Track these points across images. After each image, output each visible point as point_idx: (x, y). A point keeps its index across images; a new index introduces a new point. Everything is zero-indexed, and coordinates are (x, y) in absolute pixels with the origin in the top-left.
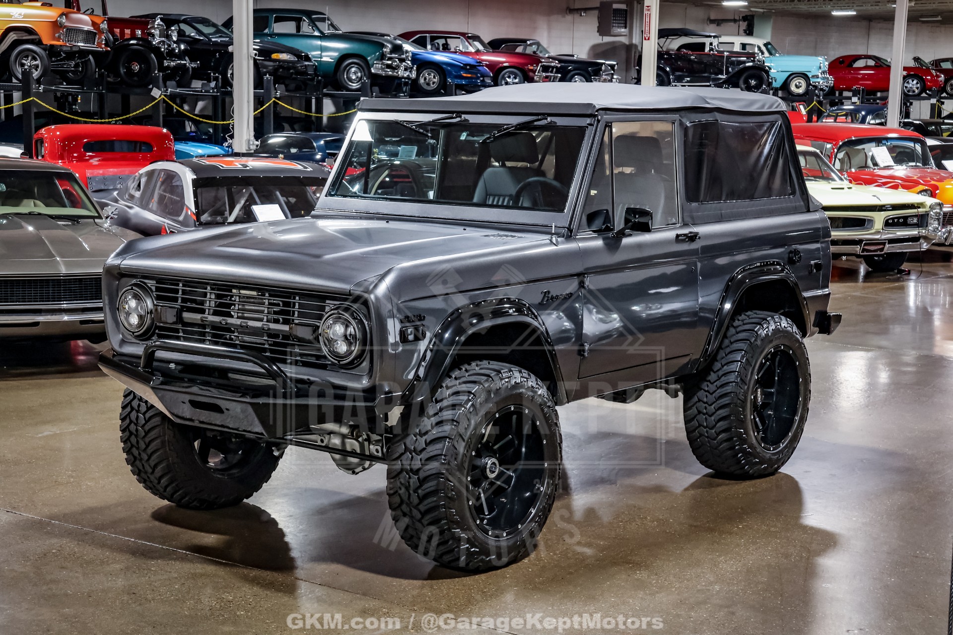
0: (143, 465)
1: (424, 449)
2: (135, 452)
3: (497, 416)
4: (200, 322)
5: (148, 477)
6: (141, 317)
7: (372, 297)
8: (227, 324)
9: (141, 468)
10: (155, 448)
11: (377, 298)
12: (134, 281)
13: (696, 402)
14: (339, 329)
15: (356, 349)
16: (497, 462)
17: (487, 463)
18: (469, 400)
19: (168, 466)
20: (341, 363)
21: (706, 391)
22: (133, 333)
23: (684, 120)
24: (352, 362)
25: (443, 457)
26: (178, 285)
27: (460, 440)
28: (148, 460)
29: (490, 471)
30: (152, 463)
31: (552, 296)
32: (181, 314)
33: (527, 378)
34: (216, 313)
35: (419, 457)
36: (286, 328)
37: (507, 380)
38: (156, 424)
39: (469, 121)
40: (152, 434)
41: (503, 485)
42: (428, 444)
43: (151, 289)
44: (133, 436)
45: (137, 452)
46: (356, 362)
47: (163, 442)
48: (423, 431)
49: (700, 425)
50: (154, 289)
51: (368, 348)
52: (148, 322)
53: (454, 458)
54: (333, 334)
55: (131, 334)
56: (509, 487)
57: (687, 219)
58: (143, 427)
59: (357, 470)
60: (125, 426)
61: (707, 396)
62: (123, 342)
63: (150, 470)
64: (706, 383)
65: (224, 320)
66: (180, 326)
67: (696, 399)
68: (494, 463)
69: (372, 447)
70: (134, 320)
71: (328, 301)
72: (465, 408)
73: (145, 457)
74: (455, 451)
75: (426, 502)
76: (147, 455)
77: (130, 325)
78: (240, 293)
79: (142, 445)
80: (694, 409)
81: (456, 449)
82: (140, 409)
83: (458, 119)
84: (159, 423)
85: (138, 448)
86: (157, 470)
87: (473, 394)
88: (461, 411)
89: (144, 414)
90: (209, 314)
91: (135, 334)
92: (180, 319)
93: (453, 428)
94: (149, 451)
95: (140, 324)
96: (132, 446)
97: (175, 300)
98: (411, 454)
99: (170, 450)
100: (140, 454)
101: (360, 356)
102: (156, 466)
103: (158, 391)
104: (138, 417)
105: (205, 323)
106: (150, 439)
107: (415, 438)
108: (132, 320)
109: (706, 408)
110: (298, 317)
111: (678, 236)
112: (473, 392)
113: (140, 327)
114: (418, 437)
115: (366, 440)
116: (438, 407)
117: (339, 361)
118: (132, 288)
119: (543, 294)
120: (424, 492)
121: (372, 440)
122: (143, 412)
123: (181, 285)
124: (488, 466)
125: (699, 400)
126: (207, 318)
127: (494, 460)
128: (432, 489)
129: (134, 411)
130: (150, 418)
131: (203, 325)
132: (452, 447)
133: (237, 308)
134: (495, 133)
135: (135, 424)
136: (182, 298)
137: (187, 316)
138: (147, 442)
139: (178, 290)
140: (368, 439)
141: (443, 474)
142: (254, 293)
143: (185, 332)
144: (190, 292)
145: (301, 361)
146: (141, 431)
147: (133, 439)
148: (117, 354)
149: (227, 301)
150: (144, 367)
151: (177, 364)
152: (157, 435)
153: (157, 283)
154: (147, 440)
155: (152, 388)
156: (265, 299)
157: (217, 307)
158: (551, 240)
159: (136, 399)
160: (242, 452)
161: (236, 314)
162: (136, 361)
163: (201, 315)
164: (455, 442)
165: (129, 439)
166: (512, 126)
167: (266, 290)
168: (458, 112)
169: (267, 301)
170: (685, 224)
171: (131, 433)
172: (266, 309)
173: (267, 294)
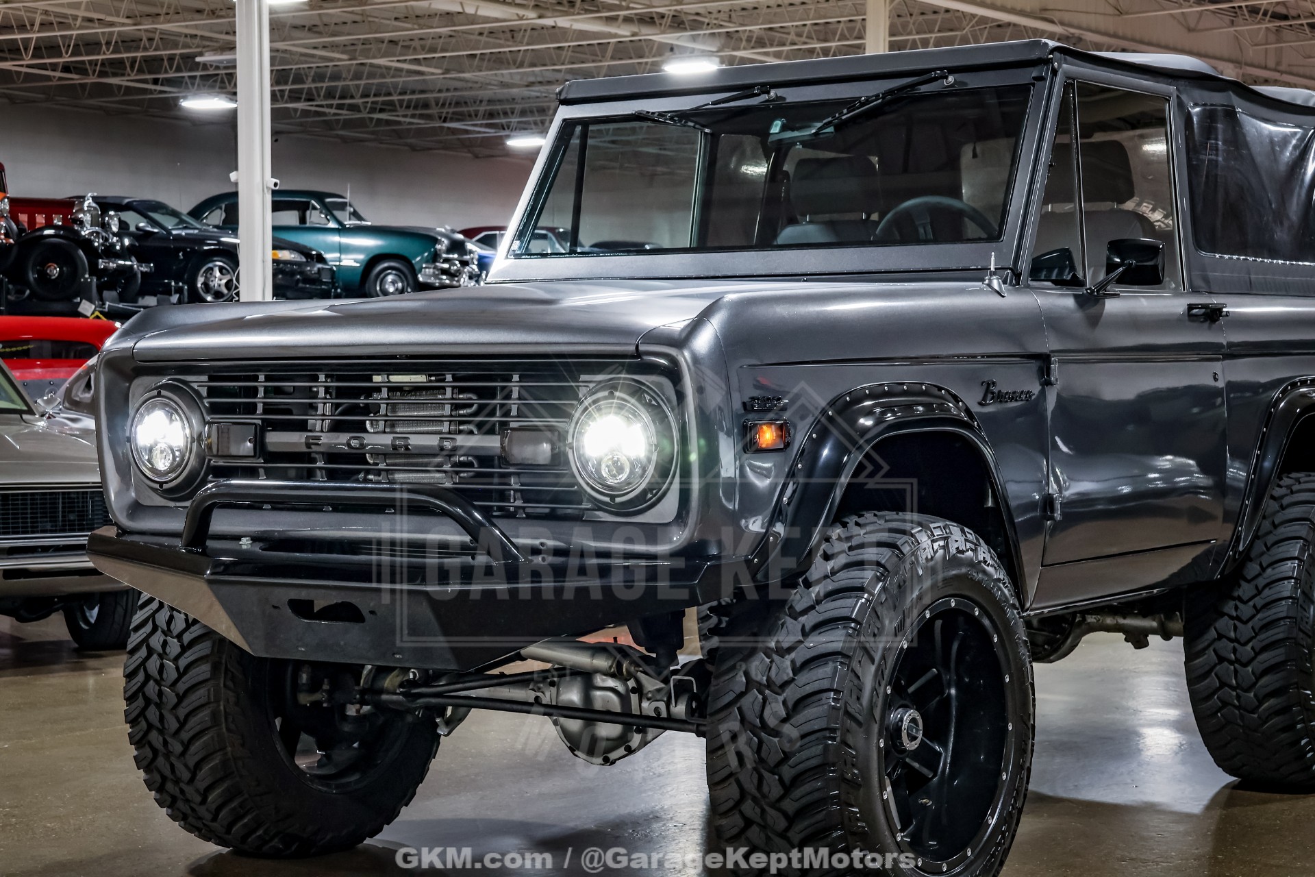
0: (172, 766)
1: (790, 681)
2: (154, 737)
3: (928, 616)
4: (304, 449)
5: (182, 791)
6: (176, 453)
7: (687, 354)
8: (363, 446)
9: (167, 772)
10: (198, 729)
11: (696, 359)
12: (165, 380)
13: (1215, 640)
15: (649, 471)
16: (919, 718)
17: (901, 720)
18: (876, 579)
19: (224, 763)
20: (618, 500)
21: (1232, 618)
22: (161, 484)
23: (1184, 98)
24: (640, 498)
25: (832, 694)
26: (256, 379)
27: (865, 659)
28: (183, 754)
29: (909, 735)
30: (192, 761)
31: (1000, 391)
32: (263, 437)
33: (975, 545)
34: (337, 427)
35: (781, 698)
36: (492, 442)
37: (942, 543)
38: (201, 678)
39: (784, 99)
40: (194, 699)
41: (925, 771)
42: (797, 670)
43: (197, 393)
45: (161, 739)
46: (649, 496)
47: (214, 715)
48: (785, 645)
49: (1223, 684)
50: (204, 392)
51: (676, 468)
52: (192, 461)
53: (854, 697)
55: (157, 486)
56: (934, 776)
57: (1199, 283)
58: (173, 685)
59: (612, 756)
60: (135, 688)
61: (1235, 628)
62: (137, 508)
63: (186, 775)
64: (1232, 603)
65: (355, 438)
66: (259, 462)
67: (1212, 634)
68: (913, 720)
69: (645, 704)
70: (163, 458)
71: (583, 377)
72: (871, 594)
73: (177, 747)
74: (856, 682)
75: (798, 792)
76: (182, 743)
77: (153, 468)
78: (389, 382)
79: (173, 725)
80: (1211, 652)
81: (858, 678)
82: (168, 650)
84: (208, 675)
85: (161, 732)
86: (200, 775)
87: (883, 566)
88: (863, 600)
89: (176, 660)
90: (322, 431)
91: (165, 486)
92: (260, 447)
93: (850, 635)
94: (185, 736)
95: (174, 469)
96: (150, 726)
97: (251, 409)
98: (761, 692)
99: (228, 730)
100: (165, 743)
101: (660, 481)
102: (198, 766)
103: (220, 588)
104: (162, 666)
105: (314, 448)
106: (187, 711)
107: (768, 661)
109: (1235, 651)
110: (518, 416)
111: (1191, 307)
112: (883, 562)
113: (175, 471)
114: (775, 657)
115: (634, 690)
116: (813, 596)
117: (612, 497)
118: (159, 393)
119: (985, 386)
120: (793, 772)
121: (645, 690)
122: (173, 655)
123: (262, 378)
124: (905, 724)
125: (1221, 636)
126: (319, 438)
127: (912, 713)
128: (814, 762)
129: (155, 656)
130: (188, 667)
131: (309, 453)
132: (850, 675)
133: (383, 411)
134: (841, 114)
135: (156, 681)
136: (265, 404)
137: (276, 439)
138: (182, 718)
139: (255, 390)
140: (639, 690)
141: (834, 730)
142: (420, 379)
143: (270, 474)
144: (279, 392)
145: (524, 508)
146: (170, 696)
147: (152, 714)
148: (124, 531)
149: (362, 401)
150: (188, 544)
151: (255, 538)
152: (202, 701)
153: (211, 379)
154: (182, 712)
155: (210, 582)
156: (444, 388)
157: (340, 414)
158: (989, 285)
159: (159, 632)
160: (359, 745)
161: (382, 424)
162: (166, 541)
163: (305, 434)
164: (855, 664)
165: (142, 713)
166: (877, 96)
167: (448, 367)
168: (763, 85)
169: (449, 391)
170: (1195, 291)
171: (148, 701)
172: (448, 407)
173: (449, 377)
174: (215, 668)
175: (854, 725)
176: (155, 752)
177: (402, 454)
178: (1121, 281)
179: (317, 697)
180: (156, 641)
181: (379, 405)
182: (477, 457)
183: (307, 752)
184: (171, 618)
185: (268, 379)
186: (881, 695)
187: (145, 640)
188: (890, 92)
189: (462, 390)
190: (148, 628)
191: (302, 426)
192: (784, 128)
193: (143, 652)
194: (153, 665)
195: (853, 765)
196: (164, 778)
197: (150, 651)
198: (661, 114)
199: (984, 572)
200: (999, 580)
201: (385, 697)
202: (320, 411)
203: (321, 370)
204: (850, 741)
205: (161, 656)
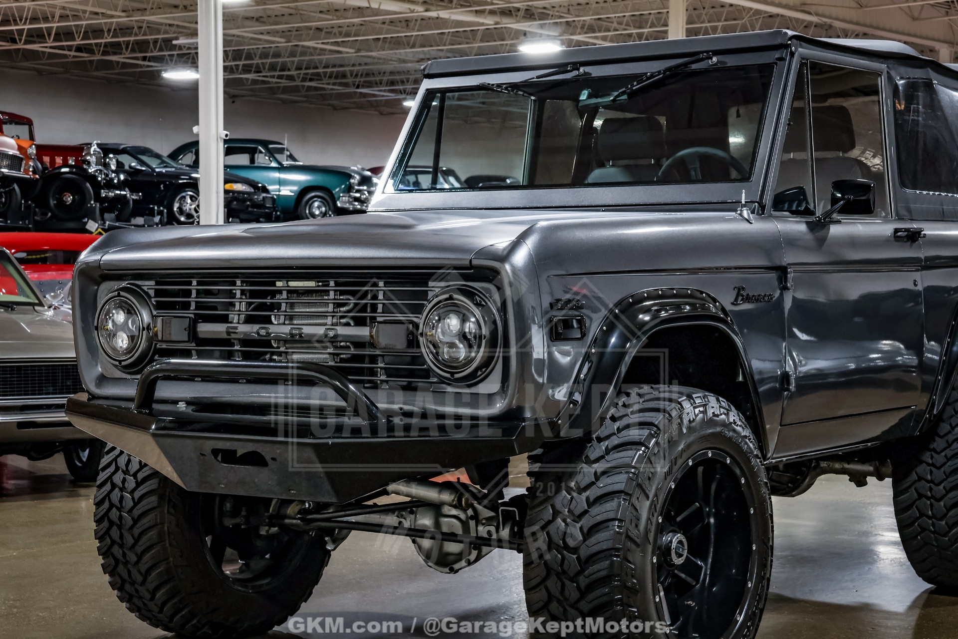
0: (129, 572)
1: (585, 512)
2: (116, 550)
3: (690, 464)
4: (225, 336)
5: (137, 591)
6: (132, 338)
7: (508, 267)
8: (268, 334)
9: (125, 575)
10: (148, 544)
11: (514, 269)
12: (124, 284)
13: (915, 481)
14: (453, 322)
15: (480, 355)
16: (684, 540)
17: (671, 542)
18: (651, 436)
19: (168, 569)
20: (457, 376)
21: (928, 464)
22: (120, 362)
23: (893, 73)
24: (473, 375)
25: (617, 523)
26: (190, 283)
27: (642, 497)
28: (137, 563)
29: (676, 553)
30: (143, 568)
31: (748, 295)
32: (195, 327)
33: (728, 410)
34: (249, 320)
35: (578, 525)
36: (363, 332)
37: (701, 409)
38: (150, 506)
39: (590, 74)
40: (145, 522)
41: (689, 580)
42: (591, 503)
43: (147, 293)
44: (115, 528)
45: (121, 552)
46: (479, 373)
47: (160, 534)
48: (582, 485)
49: (922, 515)
50: (152, 293)
51: (499, 352)
52: (143, 345)
53: (634, 524)
54: (443, 333)
55: (117, 363)
56: (697, 583)
57: (903, 212)
58: (130, 511)
59: (456, 567)
60: (102, 513)
61: (931, 472)
62: (102, 379)
63: (139, 579)
64: (928, 454)
65: (263, 328)
66: (192, 346)
67: (914, 476)
68: (680, 542)
69: (480, 528)
70: (122, 341)
71: (431, 284)
72: (647, 447)
73: (133, 558)
74: (635, 514)
75: (591, 596)
76: (136, 555)
77: (114, 349)
78: (288, 286)
79: (129, 541)
80: (913, 490)
81: (637, 510)
82: (126, 485)
83: (575, 73)
84: (155, 504)
85: (121, 546)
86: (150, 578)
87: (656, 426)
88: (641, 452)
89: (132, 492)
90: (239, 323)
91: (123, 363)
92: (193, 335)
93: (631, 478)
94: (139, 549)
95: (129, 350)
96: (113, 542)
97: (186, 306)
99: (171, 545)
100: (124, 555)
101: (487, 362)
102: (149, 571)
103: (161, 440)
104: (122, 497)
105: (233, 336)
106: (140, 530)
107: (569, 497)
108: (120, 341)
109: (930, 489)
110: (383, 313)
111: (896, 231)
112: (656, 423)
113: (130, 352)
114: (575, 494)
115: (472, 518)
116: (604, 448)
117: (452, 374)
118: (119, 293)
119: (736, 290)
120: (587, 581)
121: (481, 518)
122: (129, 490)
123: (194, 283)
124: (674, 545)
125: (920, 479)
126: (236, 328)
127: (679, 536)
128: (603, 574)
129: (117, 489)
130: (141, 498)
131: (230, 339)
132: (630, 507)
133: (283, 308)
134: (633, 85)
135: (118, 509)
136: (196, 302)
137: (205, 329)
138: (136, 535)
139: (190, 291)
140: (476, 517)
141: (618, 550)
142: (311, 284)
143: (200, 355)
144: (209, 293)
145: (387, 382)
146: (128, 519)
147: (115, 532)
148: (93, 397)
149: (268, 301)
150: (140, 407)
151: (188, 403)
152: (152, 523)
153: (157, 283)
154: (136, 531)
155: (154, 435)
156: (328, 291)
157: (253, 310)
158: (741, 215)
159: (120, 472)
160: (270, 556)
161: (282, 318)
162: (123, 404)
163: (226, 325)
164: (634, 500)
165: (107, 532)
166: (659, 72)
167: (331, 276)
168: (574, 64)
169: (332, 293)
170: (900, 218)
171: (111, 523)
172: (331, 306)
173: (332, 283)
174: (161, 498)
175: (634, 547)
176: (117, 561)
177: (298, 341)
178: (842, 211)
179: (237, 520)
180: (118, 478)
181: (280, 304)
182: (353, 343)
183: (232, 561)
184: (129, 461)
185: (199, 284)
186: (654, 524)
187: (110, 478)
188: (669, 69)
189: (342, 293)
190: (112, 468)
191: (224, 319)
192: (590, 96)
193: (108, 487)
194: (116, 495)
195: (633, 576)
196: (124, 581)
197: (114, 486)
198: (499, 86)
199: (734, 431)
200: (745, 437)
201: (287, 521)
202: (237, 308)
203: (237, 277)
204: (630, 559)
205: (122, 489)
